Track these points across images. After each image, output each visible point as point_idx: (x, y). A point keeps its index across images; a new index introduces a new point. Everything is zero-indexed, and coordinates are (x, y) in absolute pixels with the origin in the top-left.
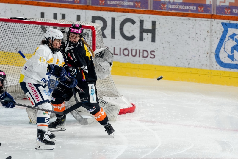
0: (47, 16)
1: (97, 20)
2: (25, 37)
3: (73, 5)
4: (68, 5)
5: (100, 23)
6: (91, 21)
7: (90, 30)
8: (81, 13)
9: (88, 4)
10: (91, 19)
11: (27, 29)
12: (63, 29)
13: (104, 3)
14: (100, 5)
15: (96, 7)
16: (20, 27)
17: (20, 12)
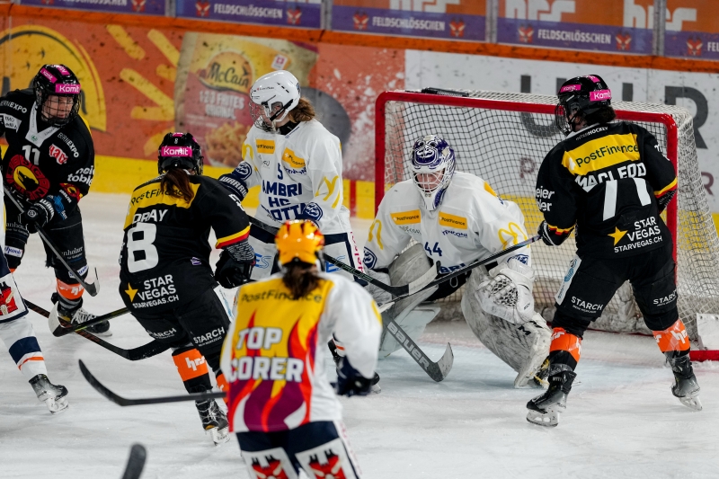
0: (538, 85)
1: (681, 96)
2: (476, 146)
3: (611, 56)
4: (597, 56)
5: (689, 107)
6: (664, 99)
7: (662, 125)
8: (635, 78)
9: (654, 53)
10: (662, 94)
11: (481, 123)
13: (702, 48)
14: (688, 55)
15: (677, 61)
16: (462, 117)
17: (463, 75)
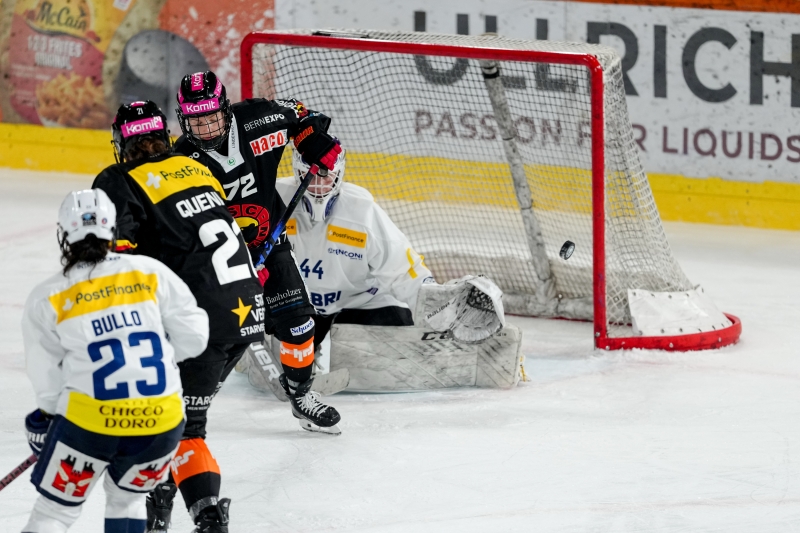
0: (435, 22)
1: (605, 33)
2: (362, 97)
5: (616, 47)
6: (585, 37)
7: (584, 68)
8: (552, 13)
10: (583, 31)
11: (367, 69)
12: (491, 68)
16: (344, 62)
17: (345, 12)
